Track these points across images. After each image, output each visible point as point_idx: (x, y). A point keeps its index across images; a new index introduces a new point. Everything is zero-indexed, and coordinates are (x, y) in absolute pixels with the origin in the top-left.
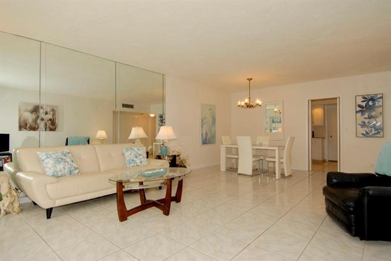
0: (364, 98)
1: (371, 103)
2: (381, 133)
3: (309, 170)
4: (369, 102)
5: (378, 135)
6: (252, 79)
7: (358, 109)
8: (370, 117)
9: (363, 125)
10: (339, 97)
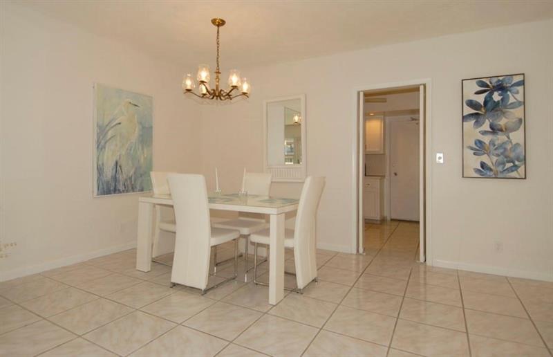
0: (482, 84)
1: (496, 97)
2: (521, 169)
3: (358, 251)
4: (492, 93)
5: (514, 174)
6: (223, 22)
7: (468, 110)
8: (494, 130)
9: (480, 148)
10: (425, 86)
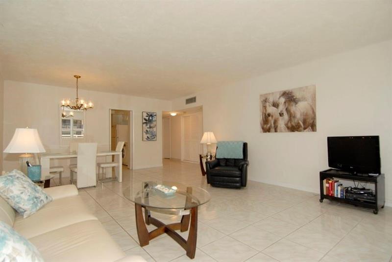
0: (147, 114)
2: (156, 138)
4: (149, 117)
5: (154, 140)
6: (80, 77)
7: (144, 121)
8: (150, 127)
9: (147, 132)
10: (132, 111)
